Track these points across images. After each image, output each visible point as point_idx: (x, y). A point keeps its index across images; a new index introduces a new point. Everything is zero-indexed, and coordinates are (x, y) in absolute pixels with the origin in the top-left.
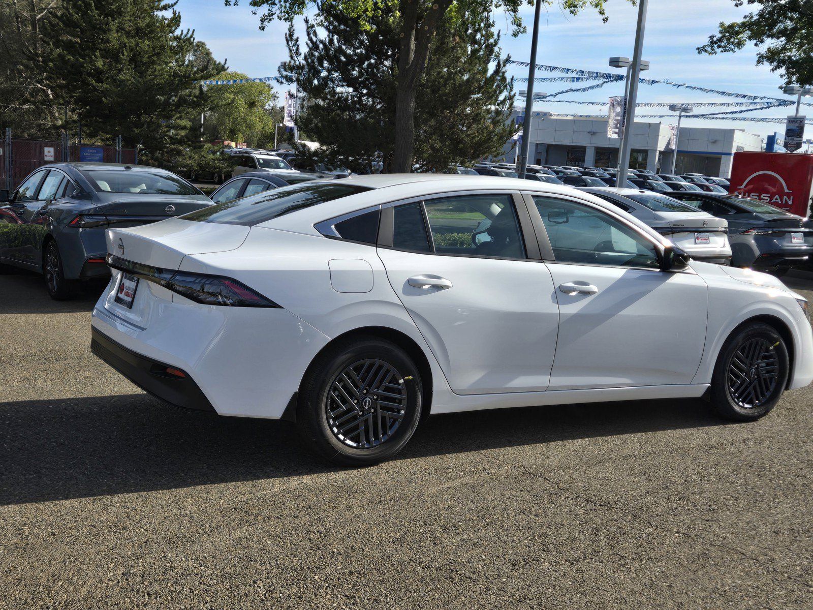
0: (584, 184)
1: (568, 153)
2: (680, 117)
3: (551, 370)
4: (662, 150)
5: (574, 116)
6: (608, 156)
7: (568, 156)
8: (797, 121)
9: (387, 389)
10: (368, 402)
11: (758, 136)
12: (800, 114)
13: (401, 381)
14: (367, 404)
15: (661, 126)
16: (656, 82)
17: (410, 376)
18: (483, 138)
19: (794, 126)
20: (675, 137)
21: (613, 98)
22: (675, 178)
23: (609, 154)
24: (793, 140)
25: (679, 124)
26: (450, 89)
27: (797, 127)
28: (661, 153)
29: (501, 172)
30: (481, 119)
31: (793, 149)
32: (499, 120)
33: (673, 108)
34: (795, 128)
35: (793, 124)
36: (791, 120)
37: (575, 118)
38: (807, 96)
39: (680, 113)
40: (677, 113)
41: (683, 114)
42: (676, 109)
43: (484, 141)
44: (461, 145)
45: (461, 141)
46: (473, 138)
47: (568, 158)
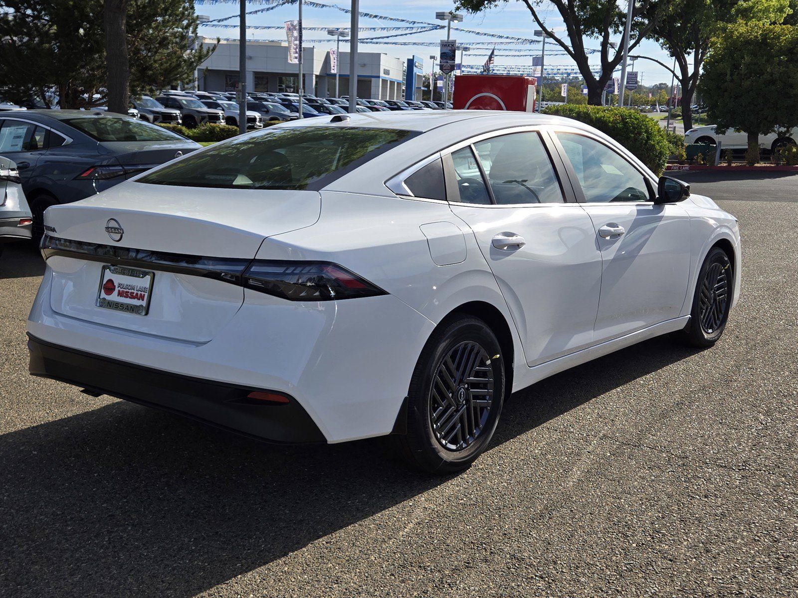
0: (266, 110)
1: (226, 78)
2: (338, 41)
3: (595, 324)
4: (318, 74)
5: (227, 40)
6: (266, 80)
7: (226, 81)
8: (449, 45)
9: (477, 374)
10: (462, 393)
11: (399, 59)
12: (451, 38)
13: (489, 362)
14: (462, 396)
15: (315, 49)
16: (326, 6)
17: (496, 355)
18: (174, 64)
19: (447, 50)
20: (335, 61)
21: (289, 23)
22: (341, 101)
23: (267, 79)
24: (447, 63)
25: (338, 48)
26: (134, 11)
27: (449, 50)
28: (317, 76)
29: (181, 100)
30: (169, 43)
31: (448, 71)
32: (185, 44)
33: (331, 32)
34: (448, 51)
35: (446, 48)
36: (444, 44)
37: (229, 43)
38: (456, 21)
39: (338, 38)
40: (335, 37)
41: (341, 38)
42: (334, 34)
43: (174, 68)
44: (151, 72)
45: (150, 68)
46: (161, 64)
47: (227, 84)
